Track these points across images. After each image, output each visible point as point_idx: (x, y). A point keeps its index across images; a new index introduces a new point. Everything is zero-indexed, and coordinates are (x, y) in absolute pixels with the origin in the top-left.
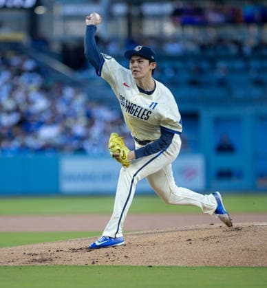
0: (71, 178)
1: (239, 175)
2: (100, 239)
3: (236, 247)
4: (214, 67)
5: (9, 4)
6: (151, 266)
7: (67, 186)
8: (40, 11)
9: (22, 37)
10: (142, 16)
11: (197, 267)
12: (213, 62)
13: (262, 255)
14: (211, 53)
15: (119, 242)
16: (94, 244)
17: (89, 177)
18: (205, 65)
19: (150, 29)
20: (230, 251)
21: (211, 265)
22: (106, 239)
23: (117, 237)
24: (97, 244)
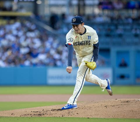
1: (128, 77)
2: (66, 105)
3: (127, 109)
6: (89, 118)
8: (39, 2)
9: (30, 14)
10: (85, 5)
12: (116, 26)
13: (139, 113)
18: (113, 27)
19: (88, 11)
20: (124, 111)
21: (116, 118)
22: (69, 106)
23: (74, 104)
24: (65, 108)
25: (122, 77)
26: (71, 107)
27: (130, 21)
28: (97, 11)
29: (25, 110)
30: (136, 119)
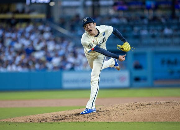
0: (67, 81)
1: (145, 79)
2: (85, 110)
3: (148, 112)
4: (132, 30)
5: (37, 2)
6: (109, 122)
7: (66, 85)
8: (52, 4)
9: (43, 16)
10: (99, 6)
11: (129, 122)
12: (132, 27)
13: (160, 116)
14: (131, 23)
15: (93, 111)
16: (83, 112)
17: (76, 81)
18: (128, 29)
19: (103, 12)
20: (145, 115)
21: (136, 121)
22: (87, 110)
23: (93, 108)
24: (84, 112)
25: (137, 79)
26: (89, 111)
27: (146, 21)
28: (112, 12)
29: (43, 115)
30: (158, 122)
